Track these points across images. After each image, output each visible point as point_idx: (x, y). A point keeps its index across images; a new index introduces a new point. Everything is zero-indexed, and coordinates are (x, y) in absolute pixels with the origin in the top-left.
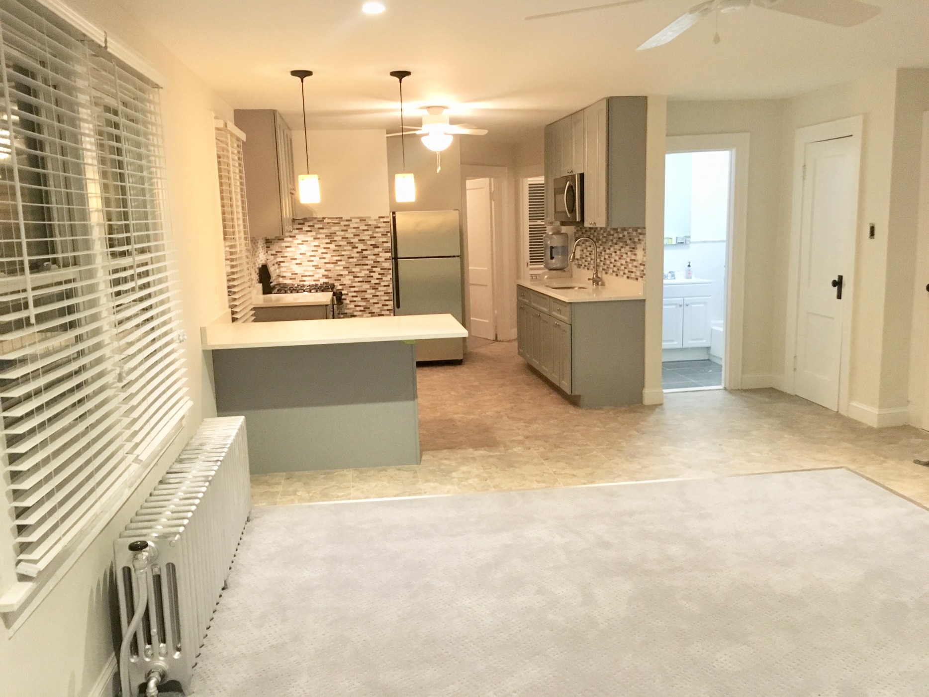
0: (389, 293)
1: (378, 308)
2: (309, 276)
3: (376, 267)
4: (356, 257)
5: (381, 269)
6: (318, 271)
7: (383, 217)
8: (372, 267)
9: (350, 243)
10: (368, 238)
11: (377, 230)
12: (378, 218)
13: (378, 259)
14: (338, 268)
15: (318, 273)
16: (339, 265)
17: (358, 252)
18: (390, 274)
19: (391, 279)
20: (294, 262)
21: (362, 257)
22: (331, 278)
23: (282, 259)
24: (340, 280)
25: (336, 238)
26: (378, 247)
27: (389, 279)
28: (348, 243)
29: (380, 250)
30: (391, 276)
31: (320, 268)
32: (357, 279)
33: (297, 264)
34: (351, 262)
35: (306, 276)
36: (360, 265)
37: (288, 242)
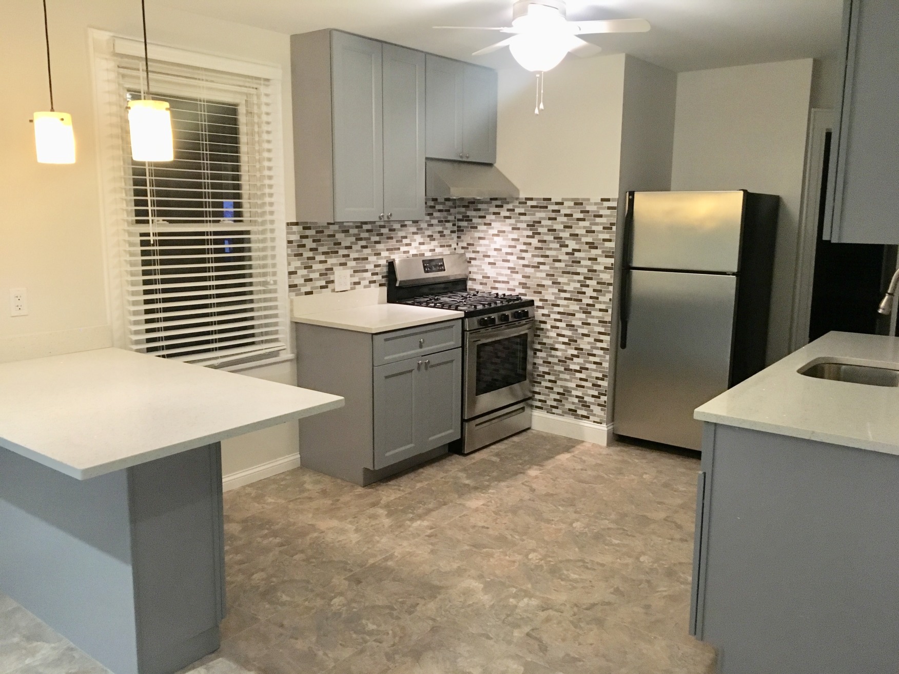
0: (605, 322)
1: (589, 343)
2: (503, 282)
3: (591, 279)
4: (565, 261)
5: (598, 283)
6: (515, 275)
7: (608, 200)
8: (585, 278)
9: (558, 238)
10: (583, 232)
11: (598, 220)
12: (600, 201)
13: (595, 267)
14: (539, 275)
15: (514, 279)
16: (541, 271)
17: (567, 254)
18: (609, 292)
19: (610, 299)
20: (487, 260)
21: (573, 262)
22: (529, 288)
23: (473, 255)
24: (540, 293)
25: (540, 230)
26: (596, 248)
27: (608, 301)
28: (555, 238)
29: (599, 252)
30: (610, 296)
31: (517, 273)
32: (563, 295)
33: (490, 263)
34: (557, 268)
35: (499, 282)
36: (568, 273)
37: (482, 231)
